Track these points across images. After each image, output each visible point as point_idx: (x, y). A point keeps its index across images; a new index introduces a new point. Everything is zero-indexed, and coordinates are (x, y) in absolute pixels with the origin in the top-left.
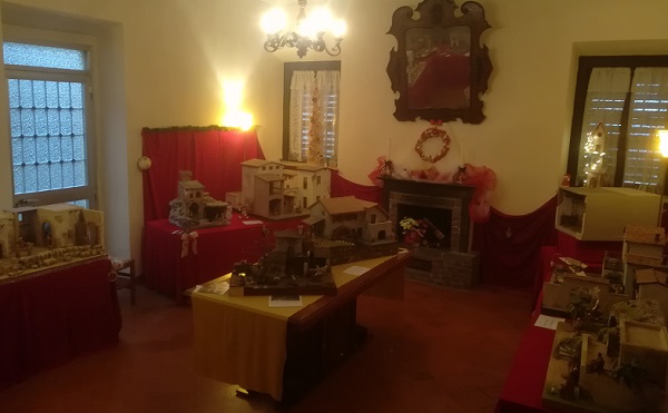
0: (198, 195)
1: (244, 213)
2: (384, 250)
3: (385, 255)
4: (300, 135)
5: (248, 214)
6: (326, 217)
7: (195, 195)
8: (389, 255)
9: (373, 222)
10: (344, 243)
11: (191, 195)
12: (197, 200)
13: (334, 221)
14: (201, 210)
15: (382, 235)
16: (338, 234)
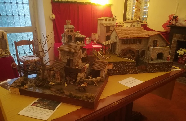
0: (72, 31)
1: (95, 42)
2: (160, 67)
3: (161, 71)
4: (131, 9)
5: (97, 42)
6: (117, 40)
7: (70, 31)
8: (164, 71)
9: (154, 46)
10: (128, 60)
11: (68, 31)
12: (71, 34)
13: (122, 43)
14: (73, 39)
15: (160, 56)
16: (125, 53)
